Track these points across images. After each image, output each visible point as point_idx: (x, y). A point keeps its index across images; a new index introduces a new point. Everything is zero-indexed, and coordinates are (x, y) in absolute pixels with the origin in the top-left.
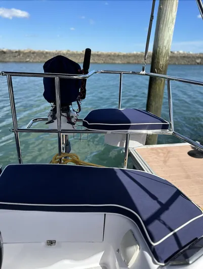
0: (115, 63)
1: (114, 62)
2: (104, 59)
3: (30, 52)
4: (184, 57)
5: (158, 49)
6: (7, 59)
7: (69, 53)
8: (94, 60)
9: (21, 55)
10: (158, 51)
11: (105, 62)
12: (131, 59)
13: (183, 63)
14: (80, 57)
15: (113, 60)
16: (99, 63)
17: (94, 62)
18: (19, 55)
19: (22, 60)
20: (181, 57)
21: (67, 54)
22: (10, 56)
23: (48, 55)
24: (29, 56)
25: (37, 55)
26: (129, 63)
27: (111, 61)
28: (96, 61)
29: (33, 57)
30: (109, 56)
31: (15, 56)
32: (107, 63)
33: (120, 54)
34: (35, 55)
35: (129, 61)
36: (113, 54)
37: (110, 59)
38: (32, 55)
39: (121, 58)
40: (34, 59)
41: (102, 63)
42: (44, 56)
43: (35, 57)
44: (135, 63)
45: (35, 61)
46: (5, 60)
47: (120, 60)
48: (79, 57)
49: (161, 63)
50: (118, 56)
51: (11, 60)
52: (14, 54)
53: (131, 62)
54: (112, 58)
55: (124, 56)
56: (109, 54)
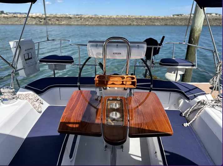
0: (155, 25)
1: (153, 24)
2: (146, 22)
3: (89, 17)
4: (216, 19)
5: (194, 28)
6: (72, 23)
7: (118, 17)
8: (138, 23)
9: (82, 20)
10: (194, 29)
11: (147, 24)
12: (168, 21)
13: (214, 25)
14: (127, 21)
15: (153, 22)
16: (142, 25)
17: (138, 24)
18: (81, 19)
19: (83, 24)
20: (213, 19)
21: (116, 18)
22: (74, 21)
23: (102, 19)
24: (88, 20)
25: (94, 19)
26: (166, 25)
27: (151, 23)
28: (139, 24)
29: (91, 21)
30: (150, 19)
31: (78, 21)
32: (148, 25)
33: (159, 18)
34: (93, 19)
35: (166, 23)
36: (153, 17)
37: (151, 22)
38: (90, 19)
39: (160, 21)
40: (91, 23)
41: (143, 25)
42: (99, 21)
43: (93, 21)
44: (172, 25)
45: (92, 24)
46: (71, 24)
47: (159, 22)
48: (125, 21)
49: (196, 35)
50: (158, 19)
51: (75, 24)
52: (77, 19)
53: (168, 24)
54: (153, 20)
55: (162, 19)
56: (150, 17)
